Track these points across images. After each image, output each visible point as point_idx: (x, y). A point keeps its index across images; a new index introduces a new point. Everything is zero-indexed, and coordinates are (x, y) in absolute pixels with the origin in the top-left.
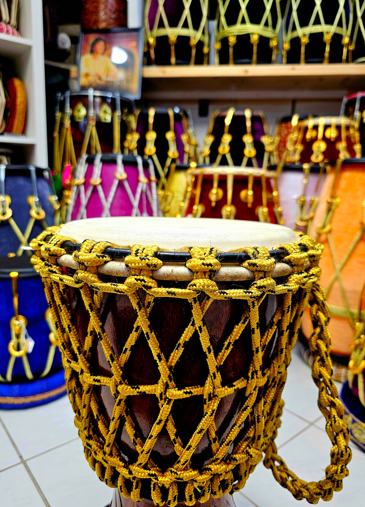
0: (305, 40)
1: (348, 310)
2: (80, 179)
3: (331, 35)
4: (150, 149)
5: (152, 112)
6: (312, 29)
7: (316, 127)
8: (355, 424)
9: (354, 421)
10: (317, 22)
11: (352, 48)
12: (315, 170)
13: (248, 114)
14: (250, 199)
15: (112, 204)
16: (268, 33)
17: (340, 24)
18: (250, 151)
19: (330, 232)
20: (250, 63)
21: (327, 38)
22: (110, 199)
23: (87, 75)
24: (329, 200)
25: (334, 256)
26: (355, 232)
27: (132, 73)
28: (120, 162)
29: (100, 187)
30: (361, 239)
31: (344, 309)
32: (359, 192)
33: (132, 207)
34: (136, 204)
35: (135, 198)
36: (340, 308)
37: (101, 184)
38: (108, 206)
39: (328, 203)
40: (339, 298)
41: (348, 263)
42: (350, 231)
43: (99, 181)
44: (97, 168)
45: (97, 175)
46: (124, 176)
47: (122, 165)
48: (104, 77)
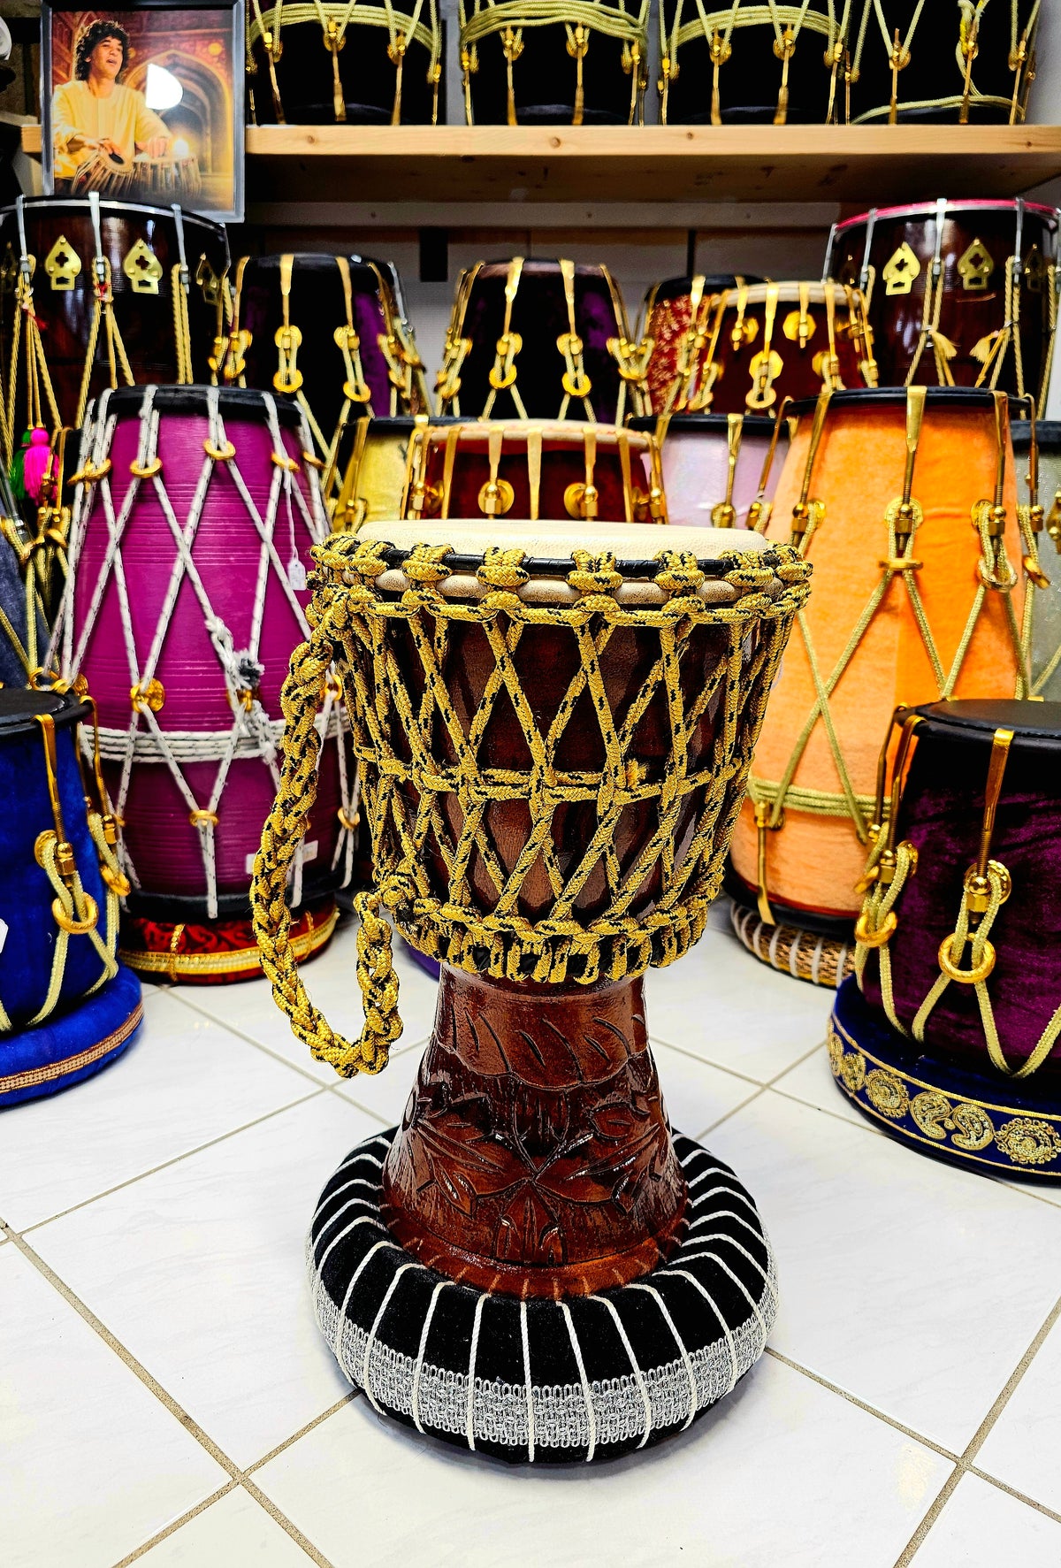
0: (722, 50)
1: (853, 798)
2: (95, 463)
3: (793, 34)
4: (289, 376)
5: (286, 264)
6: (739, 15)
7: (756, 310)
8: (875, 1072)
9: (870, 1066)
11: (852, 75)
12: (758, 430)
13: (567, 269)
15: (196, 533)
16: (615, 23)
18: (576, 381)
21: (784, 44)
22: (192, 520)
23: (74, 146)
24: (800, 507)
25: (814, 658)
26: (868, 589)
27: (214, 141)
28: (213, 408)
29: (158, 484)
30: (883, 607)
31: (841, 796)
32: (877, 480)
33: (259, 540)
34: (267, 531)
35: (263, 516)
36: (830, 795)
37: (161, 473)
38: (184, 538)
39: (796, 513)
40: (827, 766)
41: (851, 672)
42: (854, 587)
43: (155, 465)
44: (144, 426)
45: (147, 448)
46: (229, 450)
47: (220, 419)
48: (127, 153)
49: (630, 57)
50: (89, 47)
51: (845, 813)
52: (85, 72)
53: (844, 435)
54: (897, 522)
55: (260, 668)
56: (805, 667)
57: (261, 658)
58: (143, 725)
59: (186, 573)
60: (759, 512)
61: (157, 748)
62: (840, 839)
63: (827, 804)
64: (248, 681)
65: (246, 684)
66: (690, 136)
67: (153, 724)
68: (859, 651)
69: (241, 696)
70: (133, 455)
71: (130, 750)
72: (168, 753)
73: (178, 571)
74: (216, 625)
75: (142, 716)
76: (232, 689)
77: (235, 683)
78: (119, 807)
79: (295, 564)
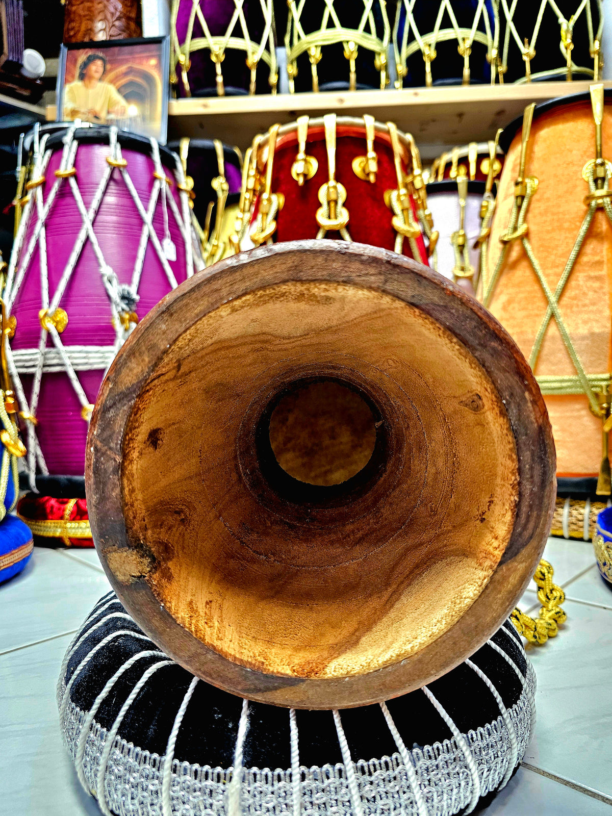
0: (430, 53)
1: (583, 377)
3: (469, 43)
5: (185, 144)
6: (439, 35)
7: (463, 160)
10: (446, 24)
11: (503, 69)
12: (477, 188)
14: (373, 167)
16: (371, 42)
17: (481, 28)
19: (526, 235)
20: (346, 89)
21: (465, 48)
22: (94, 204)
23: (74, 113)
24: (520, 180)
25: (544, 280)
26: (578, 224)
27: (151, 106)
28: (113, 138)
29: (73, 182)
30: (591, 234)
31: (574, 377)
32: (574, 152)
33: (142, 222)
34: (148, 217)
35: (146, 209)
36: (566, 377)
37: (75, 176)
38: (88, 217)
39: (517, 184)
40: (561, 355)
41: (573, 283)
42: (566, 225)
43: (71, 170)
44: (66, 149)
45: (67, 161)
46: (122, 161)
47: (119, 146)
48: (103, 115)
49: (380, 61)
50: (85, 65)
51: (580, 391)
52: (82, 77)
53: (545, 133)
54: (594, 172)
55: (136, 297)
56: (536, 287)
57: (138, 293)
58: (50, 344)
59: (88, 238)
60: (487, 207)
61: (60, 358)
62: (576, 414)
63: (565, 384)
64: (127, 304)
65: (125, 307)
66: (416, 94)
67: (57, 340)
68: (578, 267)
69: (122, 321)
70: (58, 167)
71: (40, 362)
72: (68, 362)
73: (82, 237)
74: (106, 270)
75: (49, 335)
76: (115, 312)
77: (117, 309)
78: (32, 408)
79: (168, 242)
